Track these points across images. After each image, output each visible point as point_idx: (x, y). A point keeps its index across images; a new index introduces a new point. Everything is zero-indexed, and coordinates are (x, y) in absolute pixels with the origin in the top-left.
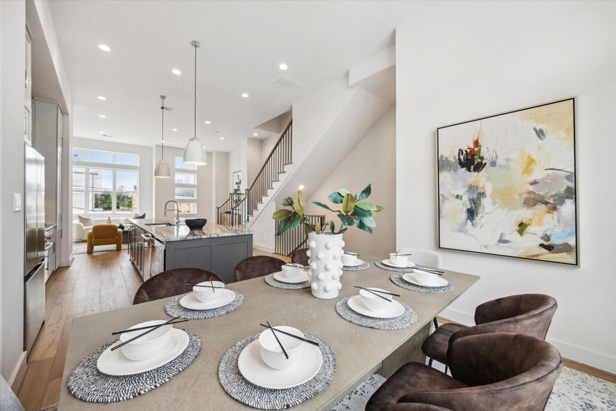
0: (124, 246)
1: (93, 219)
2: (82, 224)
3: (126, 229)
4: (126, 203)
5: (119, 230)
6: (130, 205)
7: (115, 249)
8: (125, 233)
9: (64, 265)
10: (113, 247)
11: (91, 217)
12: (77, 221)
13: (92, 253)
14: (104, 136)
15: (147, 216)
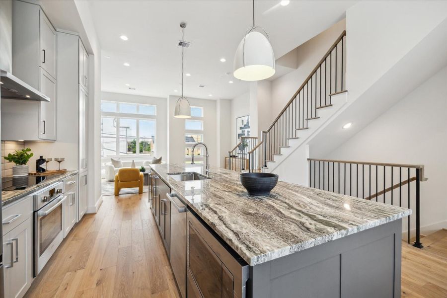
0: (146, 188)
1: (122, 161)
2: (113, 166)
3: (146, 172)
4: (147, 148)
5: (141, 173)
6: (149, 150)
7: (138, 191)
8: (146, 175)
9: (90, 212)
10: (136, 189)
11: (120, 160)
12: (110, 164)
13: (118, 195)
14: (130, 88)
15: (162, 159)
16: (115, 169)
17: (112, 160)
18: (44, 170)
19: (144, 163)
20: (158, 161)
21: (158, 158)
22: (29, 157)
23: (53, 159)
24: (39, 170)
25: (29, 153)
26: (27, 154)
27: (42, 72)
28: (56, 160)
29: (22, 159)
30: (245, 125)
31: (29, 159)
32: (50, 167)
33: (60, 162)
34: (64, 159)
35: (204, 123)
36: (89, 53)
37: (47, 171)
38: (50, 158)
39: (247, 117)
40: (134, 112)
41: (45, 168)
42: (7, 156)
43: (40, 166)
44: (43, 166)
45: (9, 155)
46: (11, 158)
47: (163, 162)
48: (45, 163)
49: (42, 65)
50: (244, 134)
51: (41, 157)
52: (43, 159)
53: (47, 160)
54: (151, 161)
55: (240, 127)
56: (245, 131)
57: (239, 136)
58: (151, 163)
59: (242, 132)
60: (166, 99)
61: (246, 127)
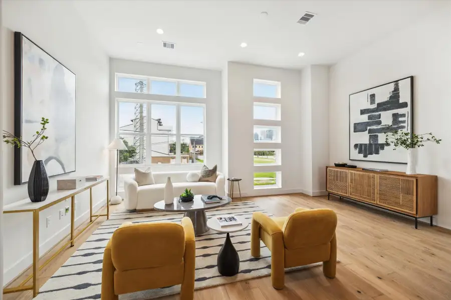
2: (135, 182)
16: (139, 188)
17: (137, 171)
19: (188, 176)
20: (210, 174)
21: (211, 168)
30: (380, 105)
35: (282, 107)
47: (219, 174)
50: (379, 123)
54: (199, 172)
55: (362, 109)
56: (380, 115)
57: (359, 128)
58: (200, 175)
59: (369, 118)
60: (220, 73)
61: (383, 107)
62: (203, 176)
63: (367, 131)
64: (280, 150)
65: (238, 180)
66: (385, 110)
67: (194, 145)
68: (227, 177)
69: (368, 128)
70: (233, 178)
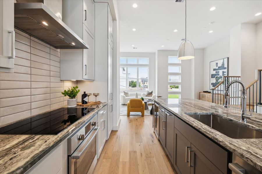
3: (145, 101)
7: (141, 115)
11: (128, 92)
12: (123, 94)
13: (129, 116)
14: (134, 48)
15: (153, 92)
16: (126, 97)
17: (124, 92)
18: (86, 103)
19: (141, 94)
20: (150, 94)
21: (150, 92)
22: (77, 92)
23: (92, 94)
24: (84, 102)
25: (77, 89)
26: (76, 90)
27: (85, 28)
28: (94, 94)
29: (72, 94)
30: (219, 67)
31: (78, 94)
32: (90, 100)
33: (96, 96)
34: (99, 94)
35: (181, 67)
36: (114, 19)
37: (89, 102)
38: (90, 93)
39: (222, 60)
40: (136, 63)
41: (87, 101)
42: (63, 92)
43: (84, 99)
44: (86, 99)
45: (65, 91)
46: (66, 93)
47: (154, 94)
48: (87, 97)
49: (84, 22)
50: (219, 75)
51: (85, 92)
52: (85, 94)
53: (88, 95)
54: (146, 93)
55: (214, 68)
56: (219, 72)
57: (213, 76)
58: (146, 95)
59: (216, 72)
60: (155, 53)
61: (220, 68)
62: (147, 95)
63: (215, 78)
64: (180, 85)
65: (160, 97)
66: (220, 69)
67: (143, 82)
68: (157, 95)
69: (216, 76)
70: (159, 96)
